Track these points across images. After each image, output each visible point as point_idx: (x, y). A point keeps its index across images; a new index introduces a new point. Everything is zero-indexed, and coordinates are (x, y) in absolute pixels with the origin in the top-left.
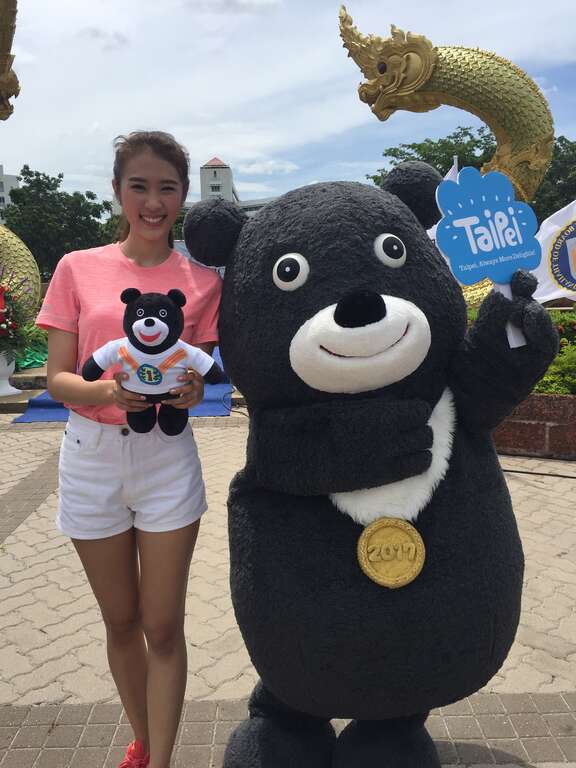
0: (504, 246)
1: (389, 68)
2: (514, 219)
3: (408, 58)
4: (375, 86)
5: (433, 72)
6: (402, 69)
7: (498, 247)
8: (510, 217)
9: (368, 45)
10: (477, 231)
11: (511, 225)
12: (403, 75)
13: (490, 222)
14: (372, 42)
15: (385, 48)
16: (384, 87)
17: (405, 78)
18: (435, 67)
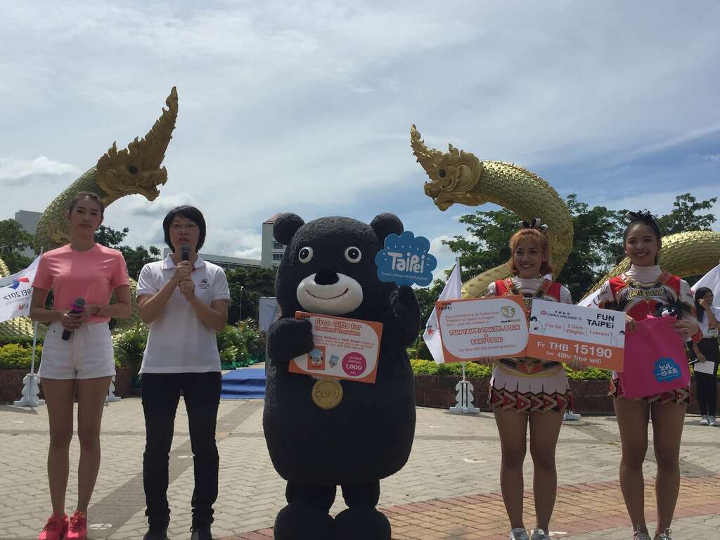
0: (411, 271)
1: (447, 174)
2: (423, 261)
3: (461, 169)
4: (437, 185)
5: (480, 180)
6: (457, 175)
7: (407, 270)
8: (421, 260)
9: (431, 156)
10: (399, 260)
11: (420, 263)
12: (457, 180)
13: (408, 258)
14: (435, 154)
15: (444, 159)
16: (443, 187)
17: (459, 182)
18: (481, 176)
